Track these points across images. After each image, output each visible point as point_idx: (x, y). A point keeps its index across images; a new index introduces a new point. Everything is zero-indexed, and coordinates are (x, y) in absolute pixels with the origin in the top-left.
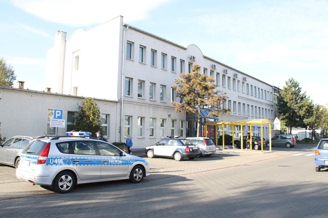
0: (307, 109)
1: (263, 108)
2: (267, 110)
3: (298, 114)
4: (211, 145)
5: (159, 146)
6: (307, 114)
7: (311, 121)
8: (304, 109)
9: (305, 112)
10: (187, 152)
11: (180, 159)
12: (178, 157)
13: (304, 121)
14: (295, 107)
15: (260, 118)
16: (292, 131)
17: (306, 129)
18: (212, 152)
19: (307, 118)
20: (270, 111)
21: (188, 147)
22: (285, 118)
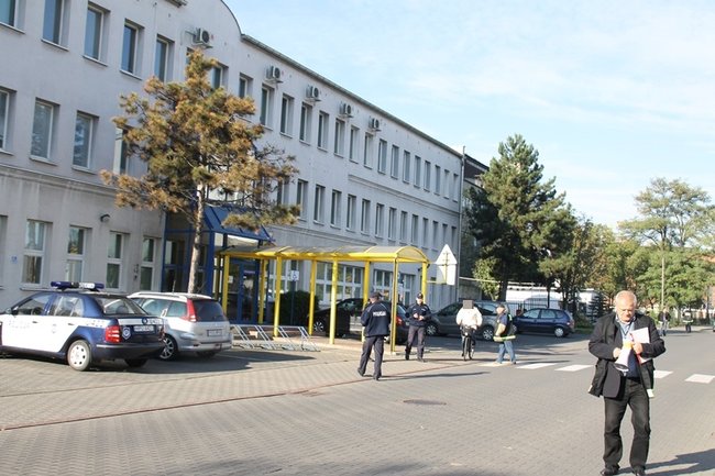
0: (552, 231)
1: (425, 220)
2: (440, 227)
3: (526, 245)
5: (21, 317)
6: (554, 246)
7: (561, 267)
8: (546, 229)
9: (547, 237)
10: (111, 341)
13: (541, 264)
14: (517, 220)
15: (392, 243)
16: (508, 292)
17: (548, 290)
18: (217, 343)
19: (554, 256)
20: (449, 229)
21: (115, 324)
22: (490, 254)
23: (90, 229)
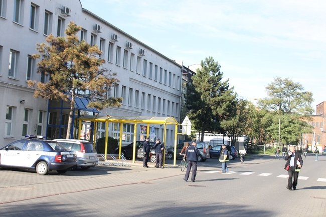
0: (228, 106)
1: (164, 100)
2: (171, 103)
3: (214, 113)
4: (92, 152)
5: (9, 151)
6: (228, 114)
7: (232, 124)
8: (224, 105)
9: (225, 109)
10: (58, 162)
11: (45, 171)
12: (42, 168)
13: (222, 123)
14: (210, 100)
16: (205, 137)
17: (224, 136)
18: (93, 162)
19: (227, 120)
20: (175, 104)
21: (59, 154)
22: (196, 117)
23: (15, 107)
